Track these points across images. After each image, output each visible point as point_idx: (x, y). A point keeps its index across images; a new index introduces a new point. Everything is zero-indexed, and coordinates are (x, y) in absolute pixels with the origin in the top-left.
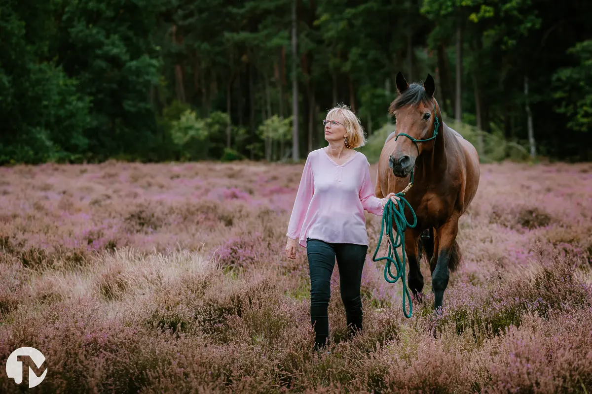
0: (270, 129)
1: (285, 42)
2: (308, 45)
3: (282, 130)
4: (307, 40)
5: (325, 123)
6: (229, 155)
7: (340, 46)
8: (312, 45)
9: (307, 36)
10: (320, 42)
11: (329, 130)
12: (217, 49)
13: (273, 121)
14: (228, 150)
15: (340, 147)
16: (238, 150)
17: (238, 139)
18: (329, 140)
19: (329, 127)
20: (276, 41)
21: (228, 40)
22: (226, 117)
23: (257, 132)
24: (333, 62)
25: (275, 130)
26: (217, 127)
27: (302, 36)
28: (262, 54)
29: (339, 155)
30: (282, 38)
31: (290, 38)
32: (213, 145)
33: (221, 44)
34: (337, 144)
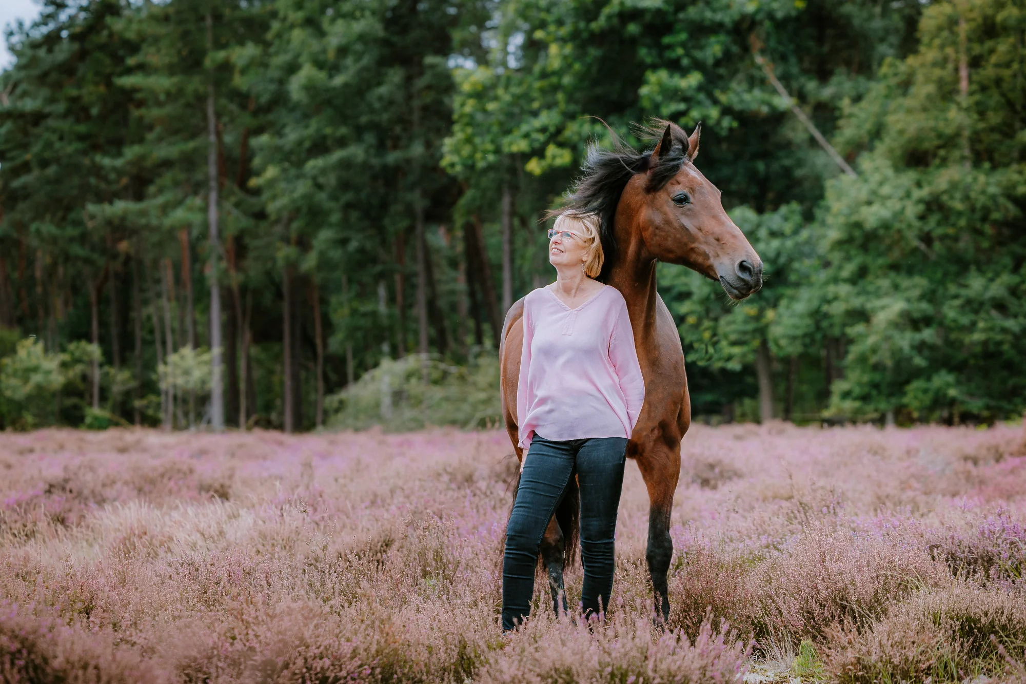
0: (178, 372)
1: (197, 218)
2: (237, 221)
3: (197, 374)
4: (235, 212)
5: (551, 235)
6: (96, 418)
7: (296, 225)
8: (246, 222)
9: (237, 205)
10: (261, 215)
11: (558, 246)
12: (71, 231)
13: (182, 357)
14: (96, 411)
15: (575, 277)
16: (113, 411)
17: (116, 390)
18: (557, 264)
19: (559, 242)
20: (179, 214)
21: (92, 217)
22: (94, 350)
23: (154, 377)
24: (284, 253)
25: (187, 372)
26: (79, 368)
27: (228, 205)
28: (155, 238)
29: (573, 291)
30: (190, 209)
31: (205, 209)
32: (70, 401)
33: (78, 223)
34: (569, 273)
